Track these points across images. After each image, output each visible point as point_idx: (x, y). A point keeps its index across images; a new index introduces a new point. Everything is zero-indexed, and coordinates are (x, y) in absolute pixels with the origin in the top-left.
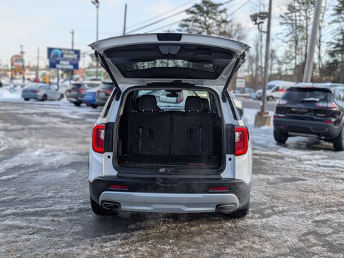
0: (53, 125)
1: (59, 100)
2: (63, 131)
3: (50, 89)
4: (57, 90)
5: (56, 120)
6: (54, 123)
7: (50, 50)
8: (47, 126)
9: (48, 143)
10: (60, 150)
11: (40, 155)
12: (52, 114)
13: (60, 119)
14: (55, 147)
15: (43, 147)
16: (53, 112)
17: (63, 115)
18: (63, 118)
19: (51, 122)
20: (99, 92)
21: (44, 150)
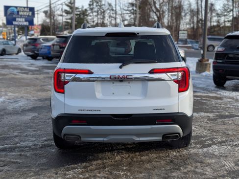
0: (13, 76)
1: (17, 54)
2: (22, 81)
3: (8, 44)
4: (15, 45)
5: (15, 72)
6: (14, 74)
7: (6, 8)
8: (7, 77)
9: (10, 92)
10: (22, 97)
11: (4, 102)
12: (12, 67)
13: (19, 71)
14: (17, 94)
15: (6, 95)
16: (12, 65)
17: (21, 67)
18: (21, 69)
19: (11, 74)
20: (53, 45)
21: (7, 97)
